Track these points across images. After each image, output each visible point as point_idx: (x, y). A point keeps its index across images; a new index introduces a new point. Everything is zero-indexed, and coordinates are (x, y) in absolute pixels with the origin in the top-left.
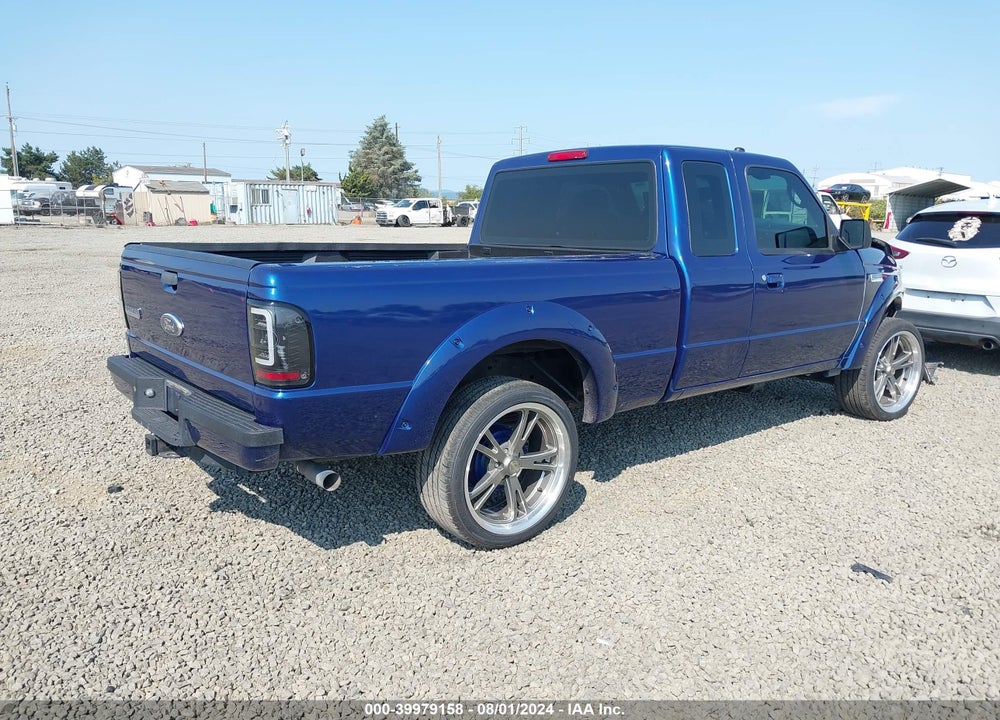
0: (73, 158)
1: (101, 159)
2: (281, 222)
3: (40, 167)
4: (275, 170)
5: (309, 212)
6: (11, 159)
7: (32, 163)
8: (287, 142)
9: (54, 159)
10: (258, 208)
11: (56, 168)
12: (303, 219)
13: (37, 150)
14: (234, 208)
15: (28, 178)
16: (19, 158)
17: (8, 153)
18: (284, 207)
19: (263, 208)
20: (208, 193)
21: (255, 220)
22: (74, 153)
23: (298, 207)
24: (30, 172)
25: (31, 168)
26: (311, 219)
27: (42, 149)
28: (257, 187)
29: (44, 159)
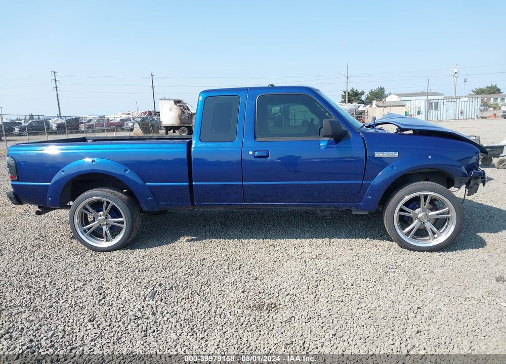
0: (371, 93)
1: (384, 91)
2: (444, 119)
3: (357, 98)
4: (474, 90)
5: (462, 113)
6: (345, 95)
7: (354, 96)
8: (456, 75)
9: (363, 93)
10: (431, 112)
11: (363, 98)
12: (457, 116)
13: (357, 90)
14: (419, 113)
15: (351, 103)
16: (349, 95)
17: (345, 93)
18: (447, 111)
19: (434, 112)
20: (404, 106)
21: (429, 118)
22: (372, 90)
23: (455, 111)
24: (352, 100)
25: (352, 98)
26: (462, 117)
27: (358, 90)
28: (432, 101)
29: (359, 94)
